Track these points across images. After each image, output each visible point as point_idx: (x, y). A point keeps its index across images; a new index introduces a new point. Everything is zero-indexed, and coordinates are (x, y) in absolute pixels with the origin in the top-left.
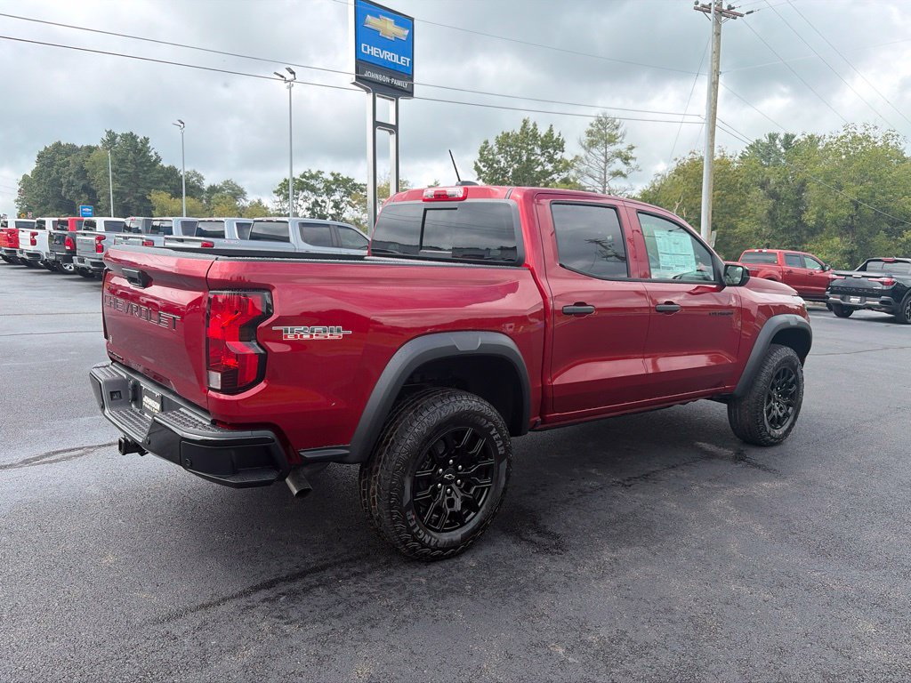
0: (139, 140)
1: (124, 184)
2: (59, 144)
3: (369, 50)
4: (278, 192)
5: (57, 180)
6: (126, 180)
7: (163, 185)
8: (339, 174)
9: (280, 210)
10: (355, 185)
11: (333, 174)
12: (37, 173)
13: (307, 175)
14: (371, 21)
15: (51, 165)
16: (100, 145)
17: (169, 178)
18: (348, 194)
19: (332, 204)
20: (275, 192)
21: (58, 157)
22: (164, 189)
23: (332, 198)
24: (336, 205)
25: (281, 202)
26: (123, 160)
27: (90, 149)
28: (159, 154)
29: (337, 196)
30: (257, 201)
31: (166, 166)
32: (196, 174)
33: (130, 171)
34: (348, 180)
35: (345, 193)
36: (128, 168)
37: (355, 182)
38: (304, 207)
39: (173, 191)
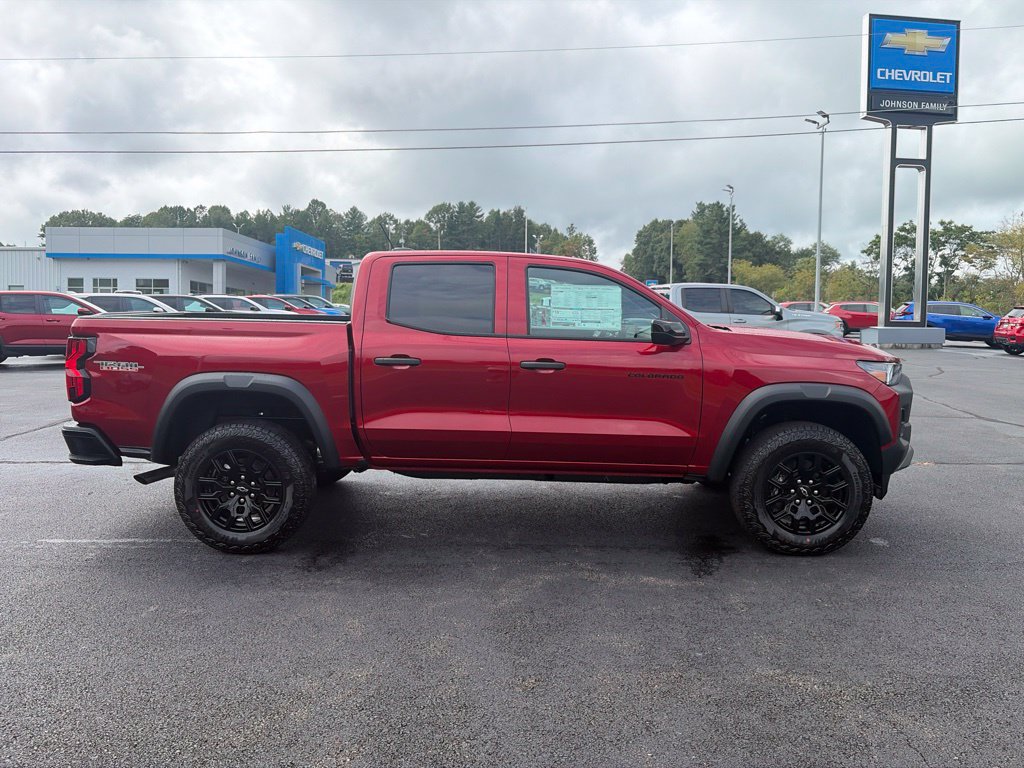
0: (724, 209)
1: (707, 255)
2: (656, 221)
3: (887, 74)
4: (868, 252)
5: (651, 256)
6: (710, 251)
7: (747, 253)
8: (950, 223)
9: (871, 272)
10: (974, 234)
11: (942, 223)
12: (635, 251)
13: (907, 227)
14: (893, 39)
15: (646, 243)
16: (691, 218)
17: (752, 245)
18: (962, 246)
19: (939, 260)
20: (863, 252)
21: (654, 234)
22: (747, 258)
23: (940, 253)
24: (945, 261)
25: (872, 262)
26: (708, 231)
27: (681, 223)
28: (744, 221)
29: (947, 251)
30: (850, 264)
31: (752, 232)
32: (783, 238)
33: (714, 241)
34: (963, 229)
35: (958, 245)
36: (712, 238)
37: (974, 230)
38: (902, 266)
39: (755, 259)
